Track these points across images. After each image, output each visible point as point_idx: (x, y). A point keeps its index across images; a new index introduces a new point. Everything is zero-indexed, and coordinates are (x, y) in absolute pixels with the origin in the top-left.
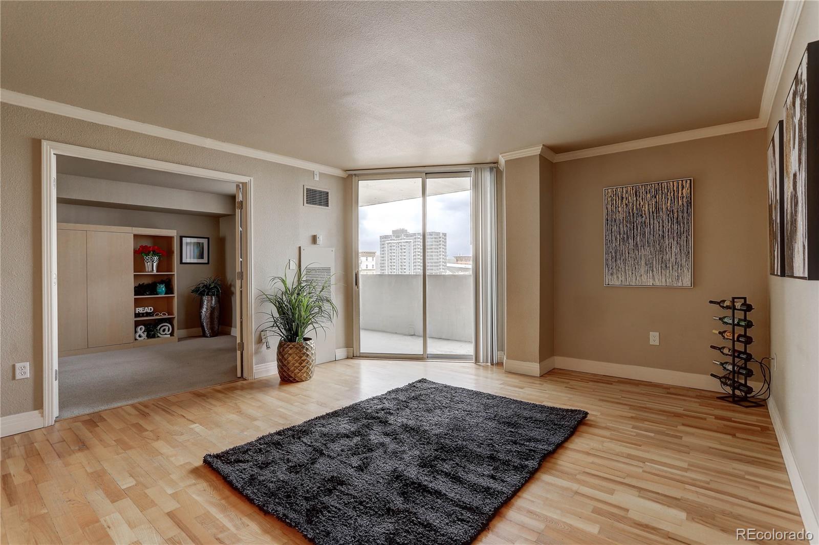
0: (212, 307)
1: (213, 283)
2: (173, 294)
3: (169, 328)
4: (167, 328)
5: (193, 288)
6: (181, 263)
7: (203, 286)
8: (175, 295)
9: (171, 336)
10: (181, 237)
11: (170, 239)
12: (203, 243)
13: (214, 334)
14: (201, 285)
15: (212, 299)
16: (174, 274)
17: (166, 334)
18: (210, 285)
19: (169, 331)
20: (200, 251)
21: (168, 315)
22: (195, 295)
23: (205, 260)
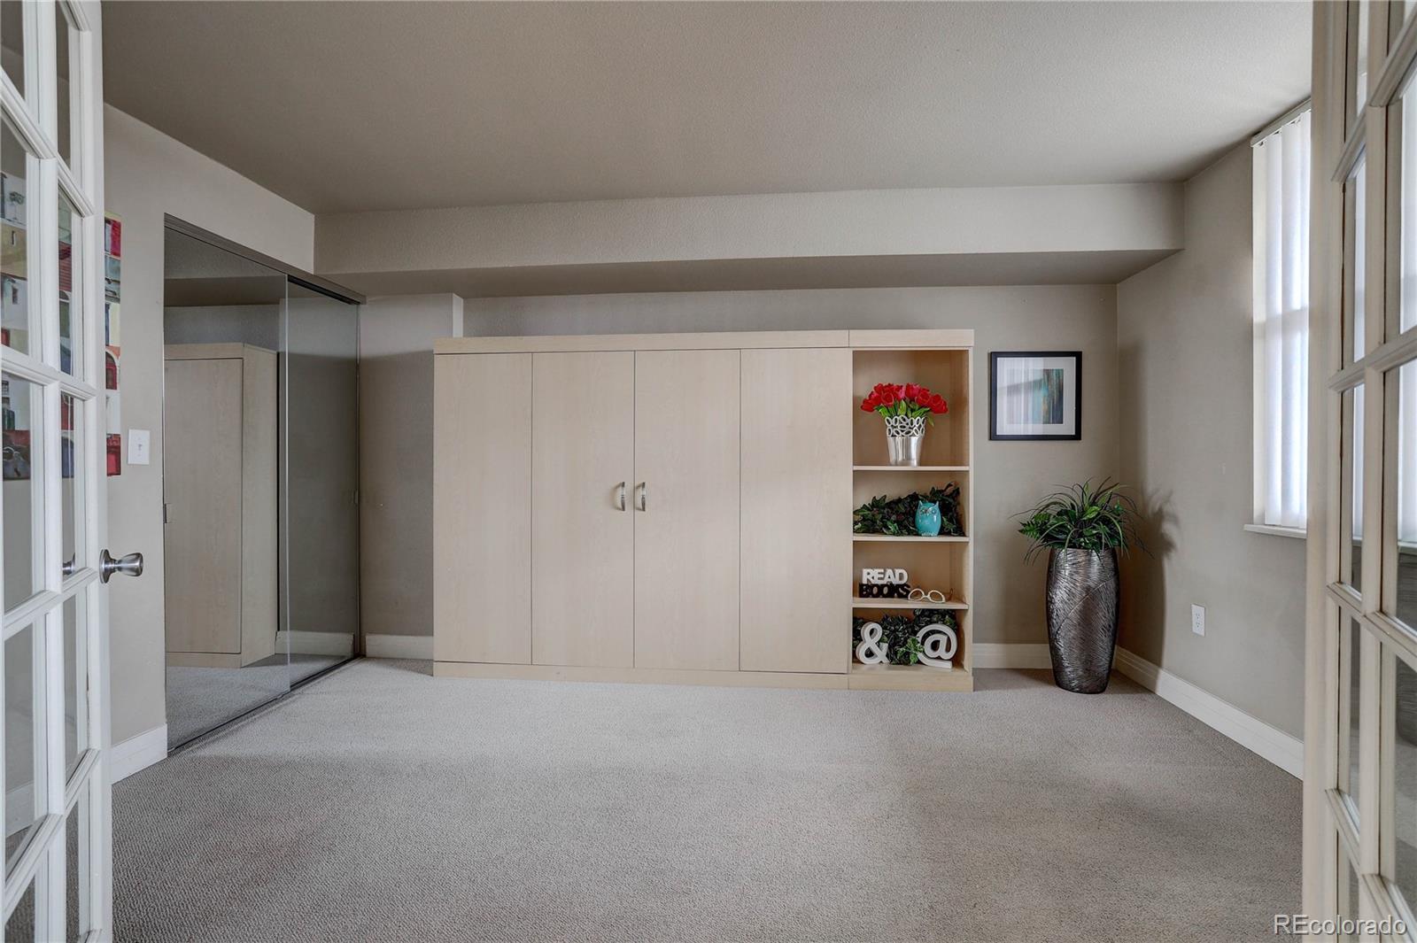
0: (1088, 589)
1: (1093, 503)
2: (963, 534)
3: (949, 640)
4: (943, 640)
5: (1027, 518)
6: (993, 436)
7: (1059, 514)
8: (970, 538)
9: (953, 665)
10: (993, 357)
11: (955, 359)
12: (1060, 373)
13: (1097, 684)
14: (1054, 510)
15: (1089, 562)
16: (968, 471)
17: (939, 658)
18: (1083, 512)
19: (948, 649)
20: (1050, 396)
21: (948, 600)
22: (1033, 541)
23: (1068, 427)
